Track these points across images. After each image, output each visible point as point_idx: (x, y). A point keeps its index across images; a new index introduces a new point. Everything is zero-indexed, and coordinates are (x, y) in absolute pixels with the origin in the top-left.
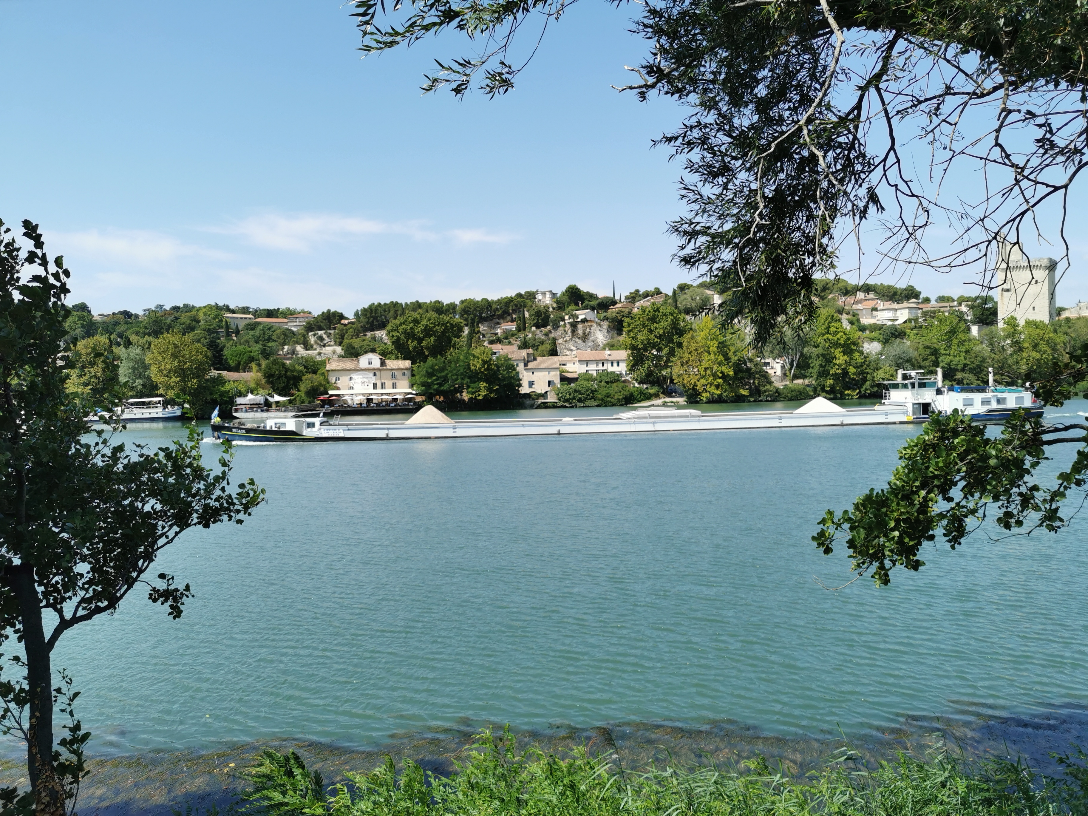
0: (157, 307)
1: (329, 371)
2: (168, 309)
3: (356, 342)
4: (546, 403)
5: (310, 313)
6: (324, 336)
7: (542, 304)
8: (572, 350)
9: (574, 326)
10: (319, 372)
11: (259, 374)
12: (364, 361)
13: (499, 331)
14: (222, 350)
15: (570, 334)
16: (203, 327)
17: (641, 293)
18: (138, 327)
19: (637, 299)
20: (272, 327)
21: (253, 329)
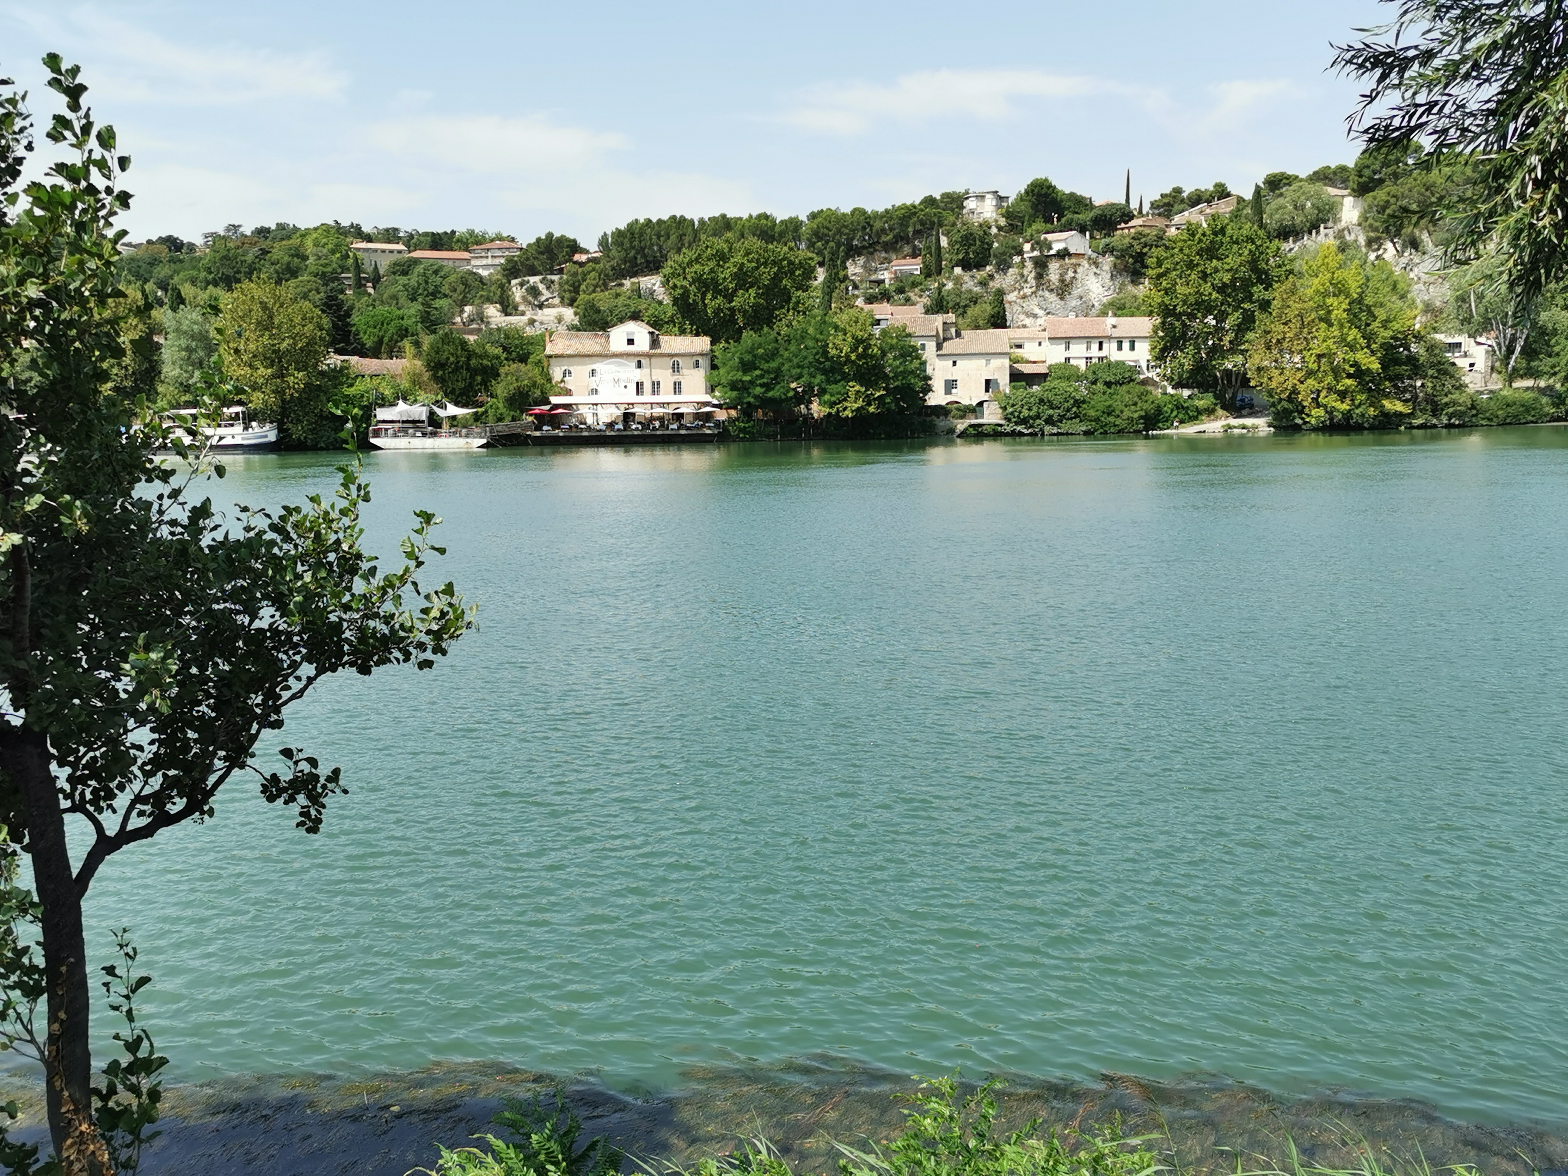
0: (228, 229)
1: (550, 357)
2: (249, 233)
3: (603, 300)
4: (980, 426)
5: (513, 240)
6: (541, 287)
7: (976, 220)
8: (1035, 316)
9: (1041, 265)
10: (532, 358)
11: (418, 363)
12: (618, 336)
13: (886, 276)
14: (348, 315)
15: (1033, 282)
16: (313, 269)
17: (1185, 195)
18: (194, 268)
19: (1176, 207)
20: (441, 268)
21: (405, 273)
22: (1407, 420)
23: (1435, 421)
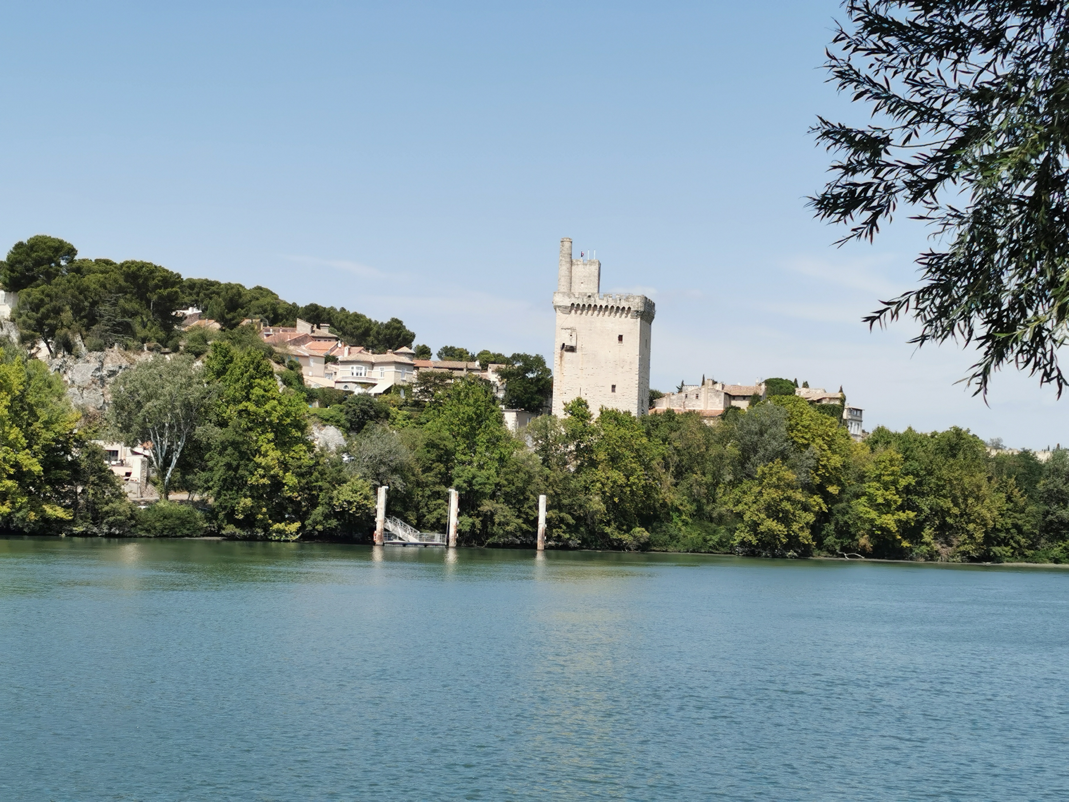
22: (68, 528)
23: (95, 530)
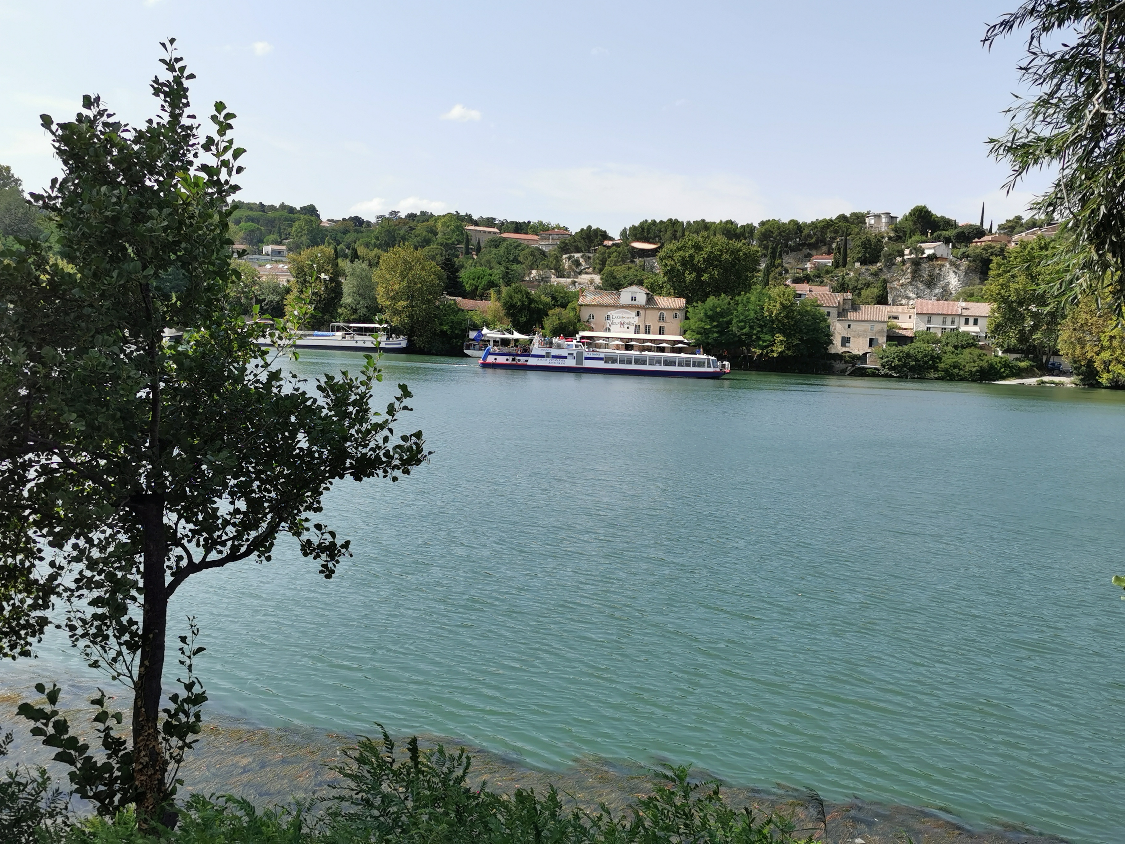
0: (391, 214)
1: (581, 305)
2: (403, 217)
3: (620, 271)
4: (866, 368)
5: (567, 229)
6: (581, 260)
7: (875, 231)
8: (909, 298)
9: (916, 263)
10: (570, 306)
11: (498, 304)
12: (626, 295)
13: (808, 265)
14: (457, 271)
15: (909, 276)
16: (440, 241)
17: (1024, 221)
18: (368, 237)
19: (1017, 229)
20: (519, 245)
21: (497, 246)
